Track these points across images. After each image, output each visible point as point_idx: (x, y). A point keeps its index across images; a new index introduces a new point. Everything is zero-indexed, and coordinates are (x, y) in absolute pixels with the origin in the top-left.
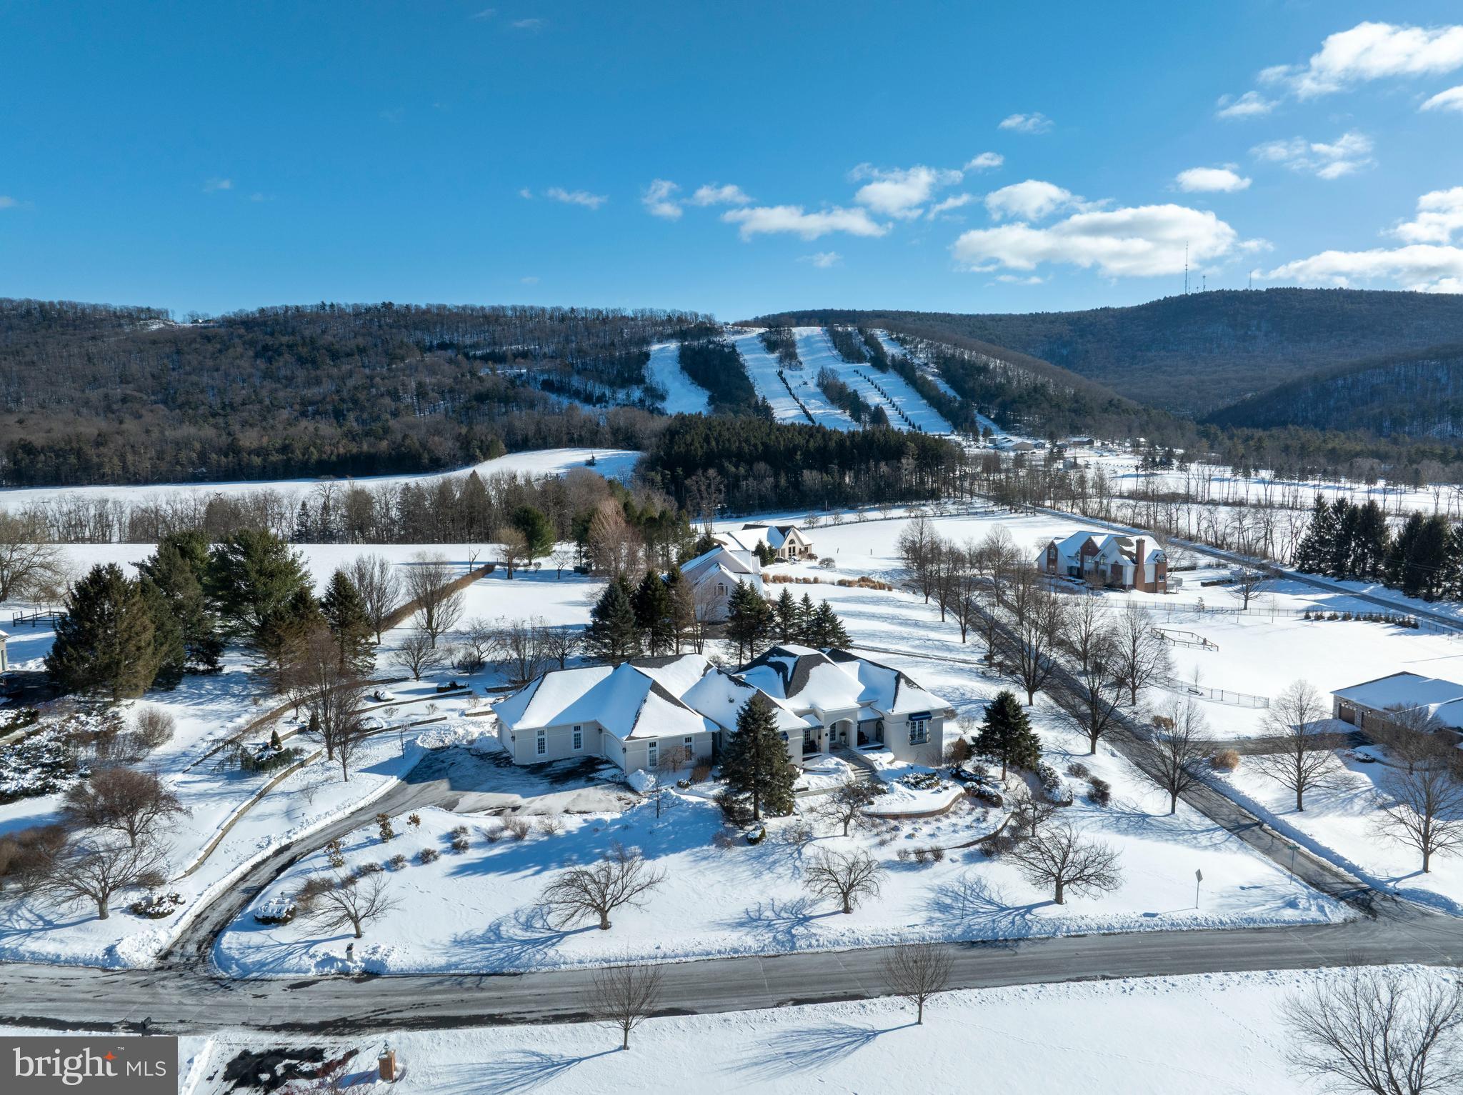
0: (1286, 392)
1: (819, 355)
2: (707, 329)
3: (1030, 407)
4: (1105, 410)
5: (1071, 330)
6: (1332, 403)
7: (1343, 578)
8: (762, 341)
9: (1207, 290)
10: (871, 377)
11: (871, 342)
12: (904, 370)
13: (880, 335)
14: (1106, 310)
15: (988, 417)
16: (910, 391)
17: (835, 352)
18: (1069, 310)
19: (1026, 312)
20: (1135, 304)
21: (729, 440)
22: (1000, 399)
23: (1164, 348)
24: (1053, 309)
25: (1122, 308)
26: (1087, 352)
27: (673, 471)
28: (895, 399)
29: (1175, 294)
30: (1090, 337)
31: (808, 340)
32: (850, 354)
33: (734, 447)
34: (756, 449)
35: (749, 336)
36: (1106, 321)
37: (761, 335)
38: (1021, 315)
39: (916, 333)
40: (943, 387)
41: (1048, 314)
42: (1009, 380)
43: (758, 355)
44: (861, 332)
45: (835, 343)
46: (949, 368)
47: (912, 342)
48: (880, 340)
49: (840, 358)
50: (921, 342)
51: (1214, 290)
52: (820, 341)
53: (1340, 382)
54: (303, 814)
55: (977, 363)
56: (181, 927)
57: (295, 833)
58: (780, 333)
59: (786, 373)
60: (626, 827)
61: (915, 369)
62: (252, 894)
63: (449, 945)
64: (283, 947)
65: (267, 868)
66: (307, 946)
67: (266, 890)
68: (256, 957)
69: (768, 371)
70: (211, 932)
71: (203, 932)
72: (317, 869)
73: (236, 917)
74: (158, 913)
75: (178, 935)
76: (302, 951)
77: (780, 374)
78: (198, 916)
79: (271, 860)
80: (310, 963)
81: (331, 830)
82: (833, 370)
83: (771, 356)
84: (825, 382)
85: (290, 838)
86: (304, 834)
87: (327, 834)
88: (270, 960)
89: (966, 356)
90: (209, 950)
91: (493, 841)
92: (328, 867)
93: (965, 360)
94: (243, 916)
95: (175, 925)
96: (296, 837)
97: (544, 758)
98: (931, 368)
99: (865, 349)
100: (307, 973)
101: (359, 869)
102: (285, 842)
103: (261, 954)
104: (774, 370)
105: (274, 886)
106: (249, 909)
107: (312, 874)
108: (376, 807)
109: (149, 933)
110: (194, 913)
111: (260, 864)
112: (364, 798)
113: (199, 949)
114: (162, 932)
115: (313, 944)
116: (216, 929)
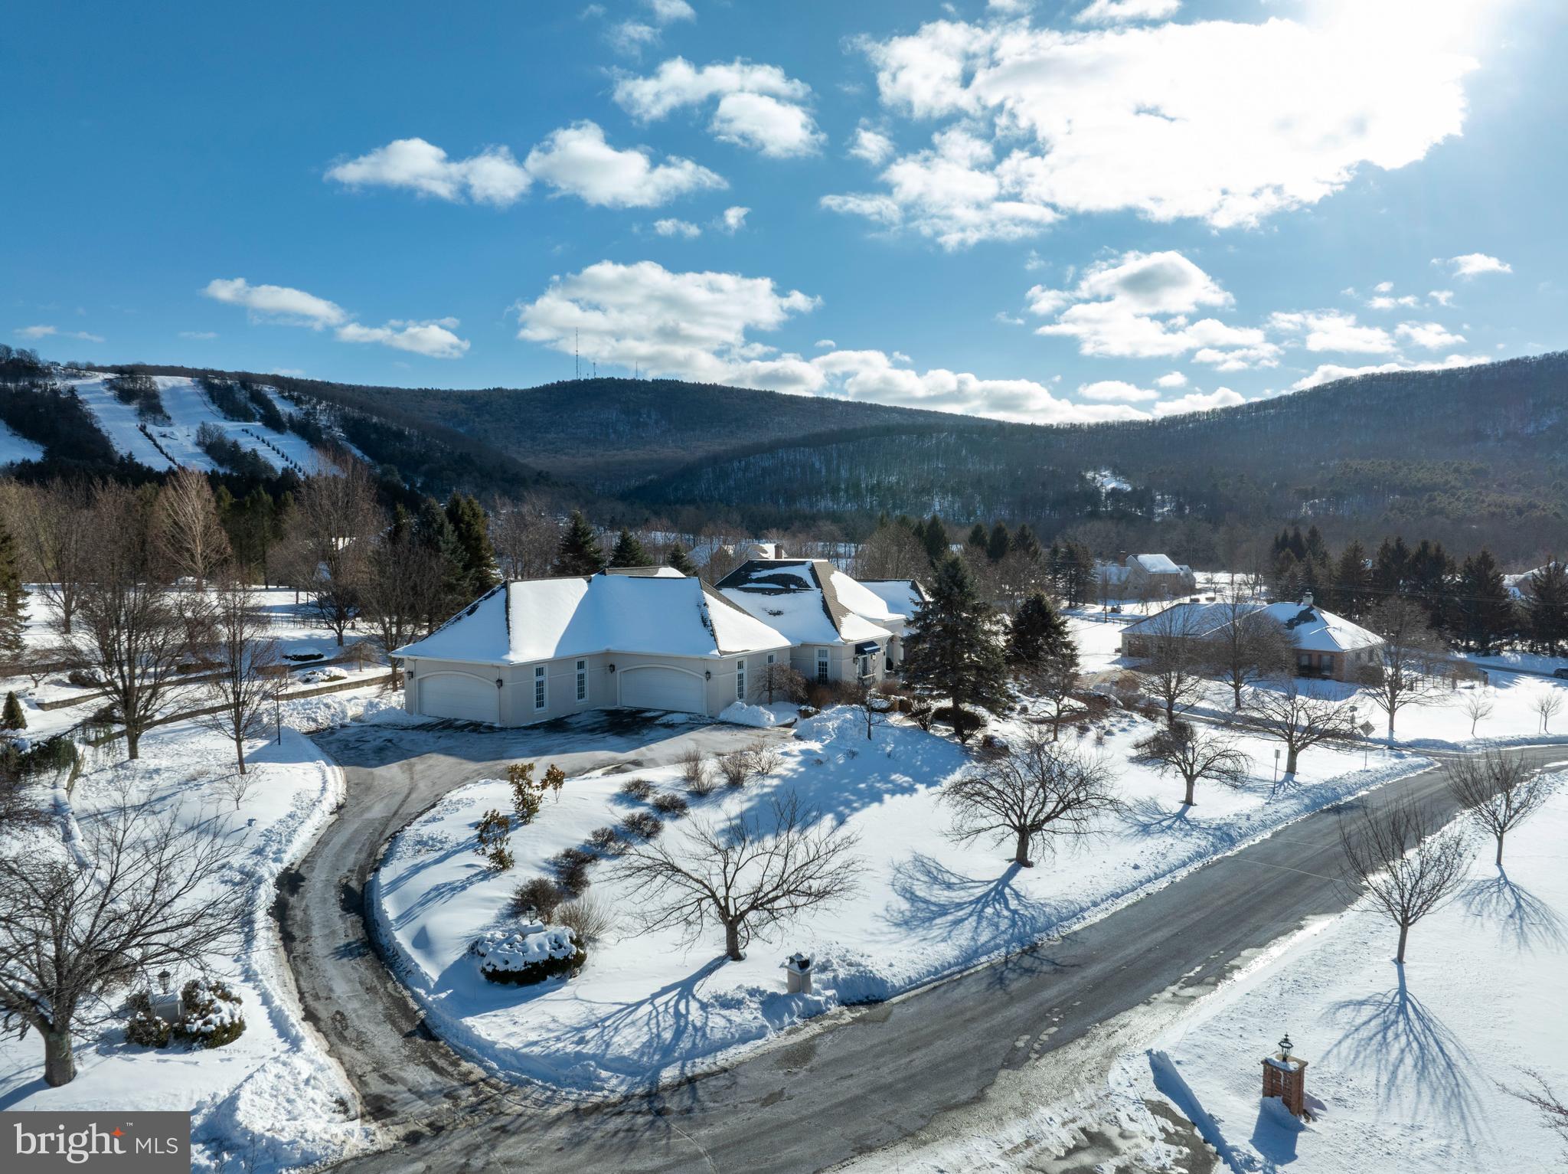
1: (194, 410)
2: (26, 367)
5: (466, 409)
6: (732, 482)
8: (110, 389)
9: (598, 376)
10: (266, 438)
11: (259, 398)
12: (305, 430)
13: (269, 391)
14: (499, 391)
17: (214, 408)
18: (460, 389)
19: (415, 386)
20: (528, 386)
22: (426, 466)
23: (563, 431)
25: (516, 391)
26: (486, 431)
28: (300, 462)
29: (568, 379)
30: (487, 417)
31: (174, 391)
32: (234, 411)
35: (90, 382)
36: (502, 401)
37: (109, 382)
38: (409, 390)
40: (358, 453)
41: (438, 391)
42: (430, 450)
43: (108, 406)
46: (357, 432)
47: (308, 402)
48: (270, 396)
49: (222, 415)
50: (319, 402)
51: (605, 377)
52: (193, 394)
54: (250, 822)
55: (389, 429)
56: (313, 1043)
57: (279, 851)
58: (134, 380)
59: (151, 429)
60: (853, 754)
61: (319, 430)
62: (370, 956)
63: (903, 930)
64: (646, 1008)
65: (312, 912)
66: (681, 996)
67: (402, 938)
68: (628, 1041)
69: (126, 425)
70: (408, 1036)
71: (387, 1041)
72: (469, 881)
73: (416, 997)
74: (223, 1029)
75: (332, 1062)
76: (694, 1006)
77: (143, 429)
78: (310, 1016)
79: (293, 900)
80: (750, 1016)
81: (339, 840)
82: (217, 428)
83: (126, 407)
84: (208, 441)
85: (275, 860)
86: (295, 851)
87: (346, 845)
88: (668, 1035)
89: (375, 419)
90: (466, 1066)
91: (701, 795)
92: (486, 875)
93: (376, 424)
94: (441, 986)
95: (295, 1044)
96: (287, 859)
97: (544, 714)
98: (338, 432)
99: (251, 406)
100: (771, 1035)
101: (555, 864)
102: (278, 868)
103: (628, 1033)
104: (134, 424)
105: (413, 927)
106: (431, 972)
107: (471, 890)
108: (367, 801)
109: (275, 1069)
110: (294, 1012)
111: (280, 911)
112: (324, 789)
113: (440, 1071)
114: (298, 1061)
115: (686, 988)
116: (408, 1028)
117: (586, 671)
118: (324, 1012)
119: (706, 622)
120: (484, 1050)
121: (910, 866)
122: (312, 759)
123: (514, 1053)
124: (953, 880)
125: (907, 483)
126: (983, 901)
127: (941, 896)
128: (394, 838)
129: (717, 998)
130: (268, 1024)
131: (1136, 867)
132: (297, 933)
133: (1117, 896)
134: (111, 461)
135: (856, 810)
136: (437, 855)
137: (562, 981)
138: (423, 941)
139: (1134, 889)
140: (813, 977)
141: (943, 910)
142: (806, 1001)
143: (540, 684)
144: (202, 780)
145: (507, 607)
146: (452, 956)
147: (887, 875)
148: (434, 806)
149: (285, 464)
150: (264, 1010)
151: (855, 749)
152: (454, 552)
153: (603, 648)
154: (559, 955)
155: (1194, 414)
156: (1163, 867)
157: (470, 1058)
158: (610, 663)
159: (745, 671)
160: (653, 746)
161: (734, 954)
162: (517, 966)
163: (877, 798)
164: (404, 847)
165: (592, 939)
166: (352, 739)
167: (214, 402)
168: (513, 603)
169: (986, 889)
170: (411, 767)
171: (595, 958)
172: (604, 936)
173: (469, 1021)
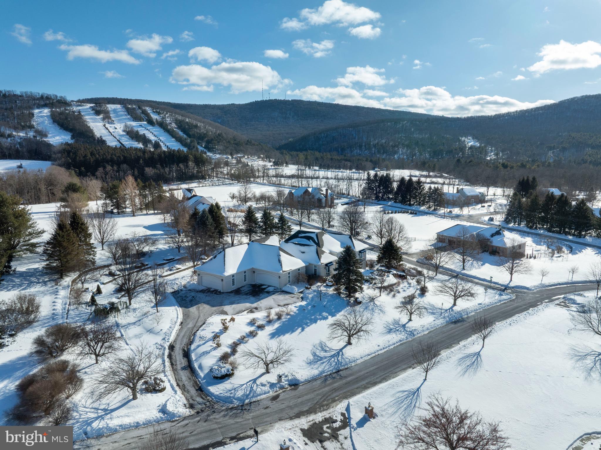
0: (305, 139)
1: (121, 118)
2: (63, 102)
3: (219, 142)
4: (247, 144)
5: (221, 112)
6: (321, 142)
7: (379, 201)
8: (92, 110)
9: (271, 98)
10: (148, 128)
11: (144, 112)
12: (162, 125)
13: (149, 110)
14: (233, 105)
15: (202, 146)
16: (166, 134)
17: (129, 117)
19: (202, 103)
20: (244, 103)
21: (104, 154)
22: (205, 139)
23: (257, 121)
24: (212, 103)
25: (239, 104)
26: (228, 121)
27: (80, 169)
28: (161, 138)
29: (259, 100)
30: (229, 115)
31: (115, 111)
32: (136, 118)
33: (109, 157)
34: (120, 158)
35: (85, 107)
36: (233, 109)
37: (91, 107)
38: (200, 105)
39: (164, 109)
40: (181, 133)
42: (207, 132)
43: (92, 117)
44: (139, 108)
45: (128, 112)
46: (181, 125)
47: (163, 113)
48: (149, 112)
49: (132, 119)
50: (167, 114)
51: (274, 99)
52: (121, 111)
53: (323, 135)
54: (161, 330)
55: (192, 124)
56: (179, 392)
57: (168, 339)
58: (101, 107)
59: (107, 125)
60: (314, 306)
61: (167, 125)
62: (189, 370)
63: (308, 365)
64: (245, 386)
65: (177, 357)
66: (253, 383)
67: (196, 365)
68: (240, 394)
69: (98, 124)
70: (197, 390)
71: (193, 391)
72: (211, 351)
73: (199, 381)
74: (162, 389)
75: (183, 396)
76: (255, 385)
77: (104, 125)
78: (178, 385)
79: (172, 353)
80: (267, 388)
81: (182, 334)
82: (130, 125)
83: (98, 117)
84: (128, 130)
85: (168, 342)
86: (172, 338)
87: (183, 336)
88: (248, 392)
89: (187, 120)
90: (208, 398)
91: (270, 322)
92: (215, 349)
93: (187, 122)
94: (204, 378)
95: (176, 392)
96: (170, 341)
97: (234, 288)
98: (174, 125)
99: (142, 115)
100: (271, 393)
101: (231, 345)
102: (168, 344)
103: (240, 392)
104: (101, 124)
105: (199, 362)
106: (202, 375)
107: (211, 353)
108: (188, 321)
109: (172, 398)
110: (175, 384)
111: (170, 356)
112: (177, 318)
113: (203, 399)
114: (177, 396)
115: (255, 381)
116: (197, 388)
117: (247, 274)
118: (181, 384)
119: (280, 261)
120: (212, 394)
121: (318, 345)
122: (174, 306)
123: (217, 395)
124: (328, 349)
125: (389, 143)
126: (333, 356)
127: (322, 354)
128: (194, 334)
129: (261, 383)
130: (170, 387)
131: (379, 346)
132: (174, 363)
133: (369, 355)
134: (94, 139)
135: (309, 326)
136: (204, 342)
137: (229, 379)
138: (200, 367)
139: (375, 353)
140: (283, 379)
141: (321, 358)
142: (280, 385)
143: (233, 279)
144: (148, 314)
145: (224, 257)
146: (206, 371)
147: (311, 348)
148: (204, 323)
149: (156, 139)
150: (169, 384)
151: (315, 305)
152: (211, 225)
153: (251, 267)
154: (228, 373)
155: (508, 113)
156: (387, 345)
157: (209, 396)
158: (253, 271)
159: (290, 275)
160: (262, 301)
161: (268, 372)
162: (219, 376)
163: (316, 322)
164: (197, 339)
165: (236, 368)
166: (184, 296)
167: (129, 114)
168: (226, 256)
169: (335, 352)
170: (199, 307)
171: (236, 372)
172: (239, 367)
173: (209, 388)
